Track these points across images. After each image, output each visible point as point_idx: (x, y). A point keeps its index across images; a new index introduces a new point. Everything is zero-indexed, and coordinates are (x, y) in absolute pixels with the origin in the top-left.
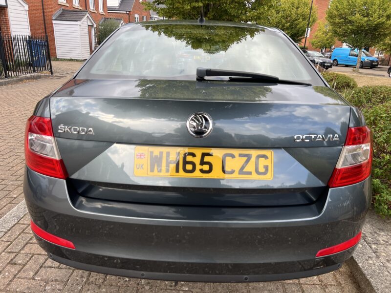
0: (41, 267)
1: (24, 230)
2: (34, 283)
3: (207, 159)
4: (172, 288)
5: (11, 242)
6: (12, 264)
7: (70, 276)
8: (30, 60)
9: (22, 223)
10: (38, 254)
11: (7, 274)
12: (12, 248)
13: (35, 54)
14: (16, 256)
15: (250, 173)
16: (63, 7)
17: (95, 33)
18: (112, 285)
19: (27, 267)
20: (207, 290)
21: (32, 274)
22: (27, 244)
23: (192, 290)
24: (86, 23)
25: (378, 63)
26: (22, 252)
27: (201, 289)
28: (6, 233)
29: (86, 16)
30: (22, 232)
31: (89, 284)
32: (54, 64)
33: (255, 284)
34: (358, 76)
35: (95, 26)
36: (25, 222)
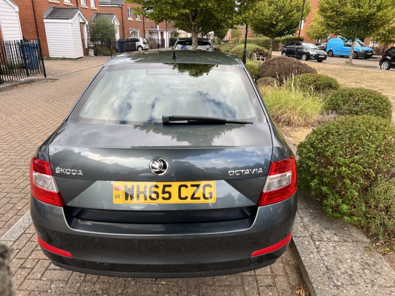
0: (46, 270)
1: (30, 239)
2: (42, 283)
3: (167, 189)
4: (153, 283)
5: (20, 250)
6: (22, 268)
7: (70, 276)
8: (23, 62)
9: (28, 232)
10: (43, 259)
11: (19, 276)
12: (21, 255)
13: (27, 56)
14: (25, 261)
15: (199, 198)
16: (54, 5)
17: (87, 31)
18: (104, 282)
19: (34, 270)
20: (180, 283)
21: (39, 276)
22: (33, 251)
23: (169, 283)
24: (78, 21)
25: (373, 53)
26: (30, 258)
27: (176, 283)
28: (15, 242)
29: (78, 14)
30: (29, 241)
31: (86, 282)
32: (47, 64)
33: (219, 277)
34: (349, 69)
35: (87, 23)
36: (31, 232)
